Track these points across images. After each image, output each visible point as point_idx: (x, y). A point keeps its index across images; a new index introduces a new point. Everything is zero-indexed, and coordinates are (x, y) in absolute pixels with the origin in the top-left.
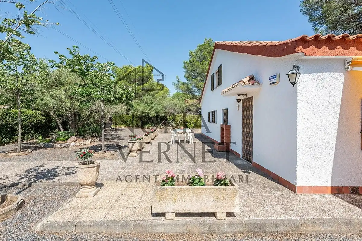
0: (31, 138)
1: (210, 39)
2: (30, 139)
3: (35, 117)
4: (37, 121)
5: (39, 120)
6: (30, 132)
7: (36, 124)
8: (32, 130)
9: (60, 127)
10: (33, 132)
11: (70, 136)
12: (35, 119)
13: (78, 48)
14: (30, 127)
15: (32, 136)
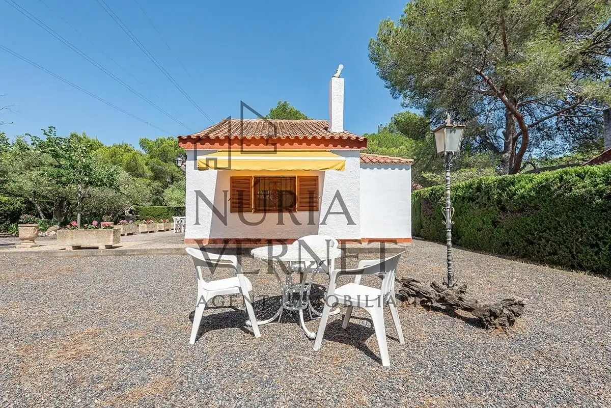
0: (5, 229)
1: (285, 102)
2: (4, 232)
3: (11, 204)
4: (14, 209)
5: (17, 208)
6: (4, 222)
7: (12, 212)
8: (6, 220)
9: (41, 215)
10: (8, 222)
11: (51, 225)
12: (12, 207)
13: (55, 128)
14: (4, 216)
15: (7, 228)
